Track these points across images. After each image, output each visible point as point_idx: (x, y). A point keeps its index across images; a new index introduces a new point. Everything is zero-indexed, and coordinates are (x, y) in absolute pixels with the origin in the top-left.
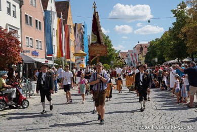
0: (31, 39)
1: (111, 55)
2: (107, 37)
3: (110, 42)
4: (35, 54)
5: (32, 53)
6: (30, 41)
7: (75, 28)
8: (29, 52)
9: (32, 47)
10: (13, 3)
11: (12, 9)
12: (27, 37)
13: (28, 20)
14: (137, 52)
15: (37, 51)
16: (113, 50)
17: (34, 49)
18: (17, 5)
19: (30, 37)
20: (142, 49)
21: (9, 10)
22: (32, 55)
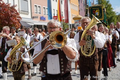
0: (39, 7)
1: (112, 17)
2: (108, 2)
3: (110, 6)
5: (40, 18)
6: (38, 9)
8: (37, 17)
9: (40, 13)
12: (36, 6)
15: (44, 16)
17: (41, 15)
19: (38, 6)
22: (40, 20)
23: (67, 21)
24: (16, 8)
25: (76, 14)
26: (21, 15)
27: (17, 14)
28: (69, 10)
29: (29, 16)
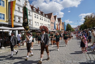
4: (53, 29)
7: (62, 24)
10: (49, 20)
11: (49, 21)
12: (52, 26)
13: (52, 23)
14: (78, 28)
16: (71, 28)
18: (50, 20)
20: (79, 27)
21: (48, 21)
23: (60, 30)
24: (47, 27)
25: (62, 28)
26: (48, 29)
27: (48, 28)
28: (60, 27)
29: (50, 29)
